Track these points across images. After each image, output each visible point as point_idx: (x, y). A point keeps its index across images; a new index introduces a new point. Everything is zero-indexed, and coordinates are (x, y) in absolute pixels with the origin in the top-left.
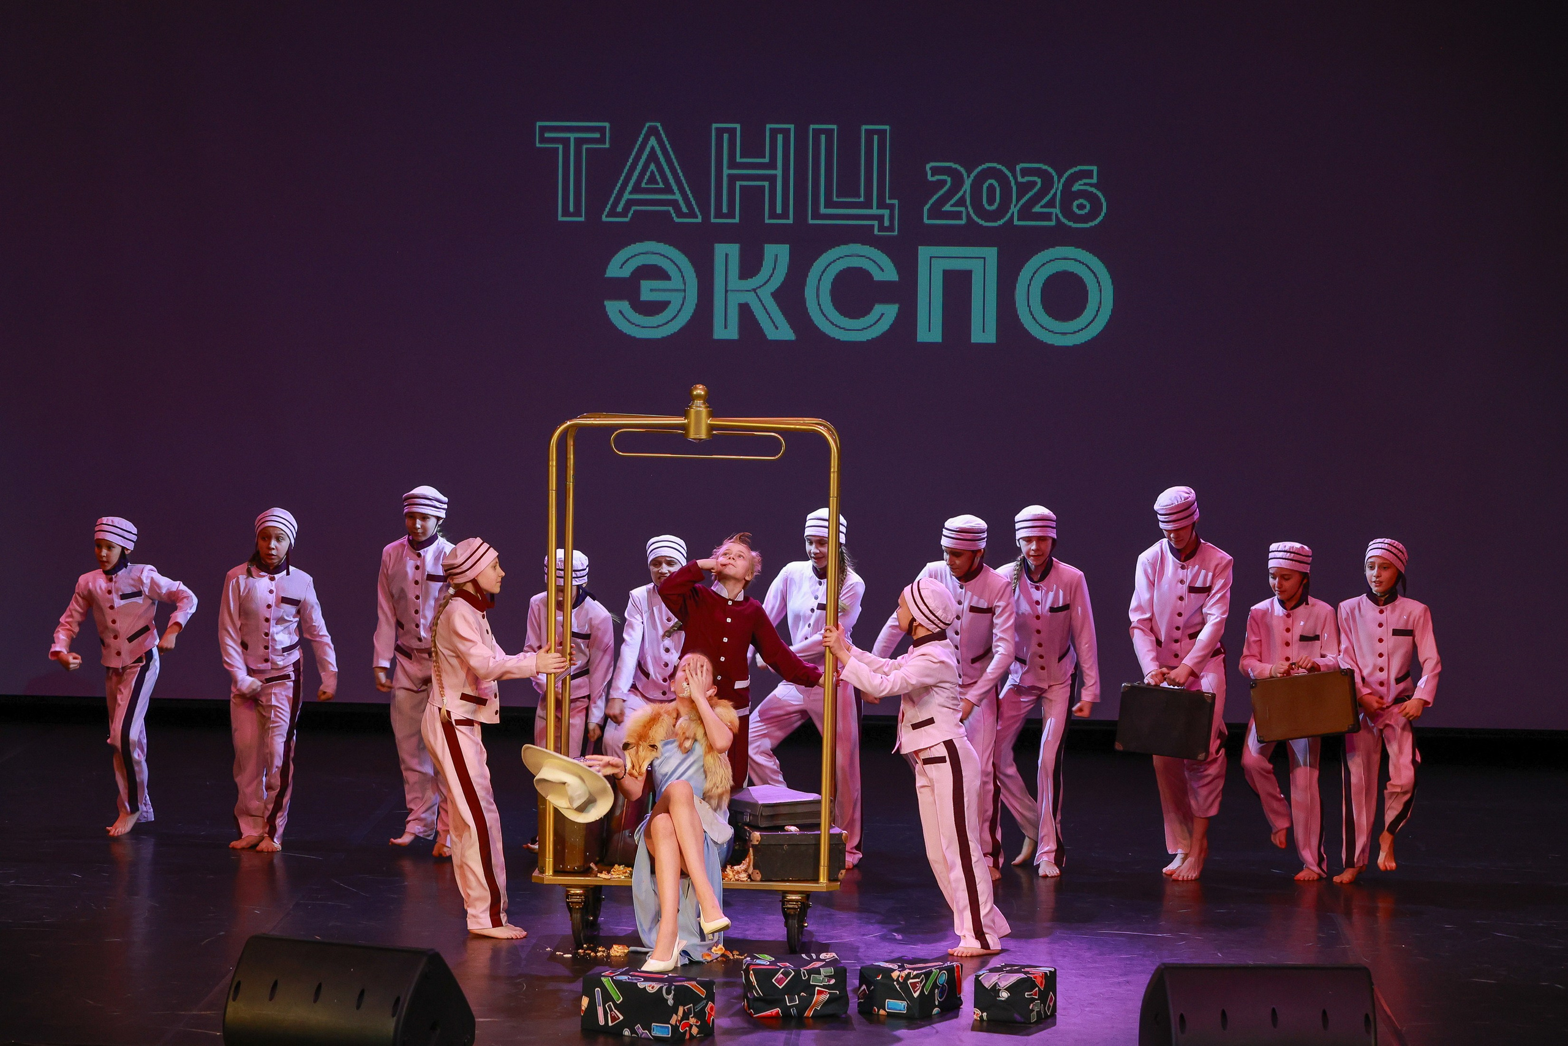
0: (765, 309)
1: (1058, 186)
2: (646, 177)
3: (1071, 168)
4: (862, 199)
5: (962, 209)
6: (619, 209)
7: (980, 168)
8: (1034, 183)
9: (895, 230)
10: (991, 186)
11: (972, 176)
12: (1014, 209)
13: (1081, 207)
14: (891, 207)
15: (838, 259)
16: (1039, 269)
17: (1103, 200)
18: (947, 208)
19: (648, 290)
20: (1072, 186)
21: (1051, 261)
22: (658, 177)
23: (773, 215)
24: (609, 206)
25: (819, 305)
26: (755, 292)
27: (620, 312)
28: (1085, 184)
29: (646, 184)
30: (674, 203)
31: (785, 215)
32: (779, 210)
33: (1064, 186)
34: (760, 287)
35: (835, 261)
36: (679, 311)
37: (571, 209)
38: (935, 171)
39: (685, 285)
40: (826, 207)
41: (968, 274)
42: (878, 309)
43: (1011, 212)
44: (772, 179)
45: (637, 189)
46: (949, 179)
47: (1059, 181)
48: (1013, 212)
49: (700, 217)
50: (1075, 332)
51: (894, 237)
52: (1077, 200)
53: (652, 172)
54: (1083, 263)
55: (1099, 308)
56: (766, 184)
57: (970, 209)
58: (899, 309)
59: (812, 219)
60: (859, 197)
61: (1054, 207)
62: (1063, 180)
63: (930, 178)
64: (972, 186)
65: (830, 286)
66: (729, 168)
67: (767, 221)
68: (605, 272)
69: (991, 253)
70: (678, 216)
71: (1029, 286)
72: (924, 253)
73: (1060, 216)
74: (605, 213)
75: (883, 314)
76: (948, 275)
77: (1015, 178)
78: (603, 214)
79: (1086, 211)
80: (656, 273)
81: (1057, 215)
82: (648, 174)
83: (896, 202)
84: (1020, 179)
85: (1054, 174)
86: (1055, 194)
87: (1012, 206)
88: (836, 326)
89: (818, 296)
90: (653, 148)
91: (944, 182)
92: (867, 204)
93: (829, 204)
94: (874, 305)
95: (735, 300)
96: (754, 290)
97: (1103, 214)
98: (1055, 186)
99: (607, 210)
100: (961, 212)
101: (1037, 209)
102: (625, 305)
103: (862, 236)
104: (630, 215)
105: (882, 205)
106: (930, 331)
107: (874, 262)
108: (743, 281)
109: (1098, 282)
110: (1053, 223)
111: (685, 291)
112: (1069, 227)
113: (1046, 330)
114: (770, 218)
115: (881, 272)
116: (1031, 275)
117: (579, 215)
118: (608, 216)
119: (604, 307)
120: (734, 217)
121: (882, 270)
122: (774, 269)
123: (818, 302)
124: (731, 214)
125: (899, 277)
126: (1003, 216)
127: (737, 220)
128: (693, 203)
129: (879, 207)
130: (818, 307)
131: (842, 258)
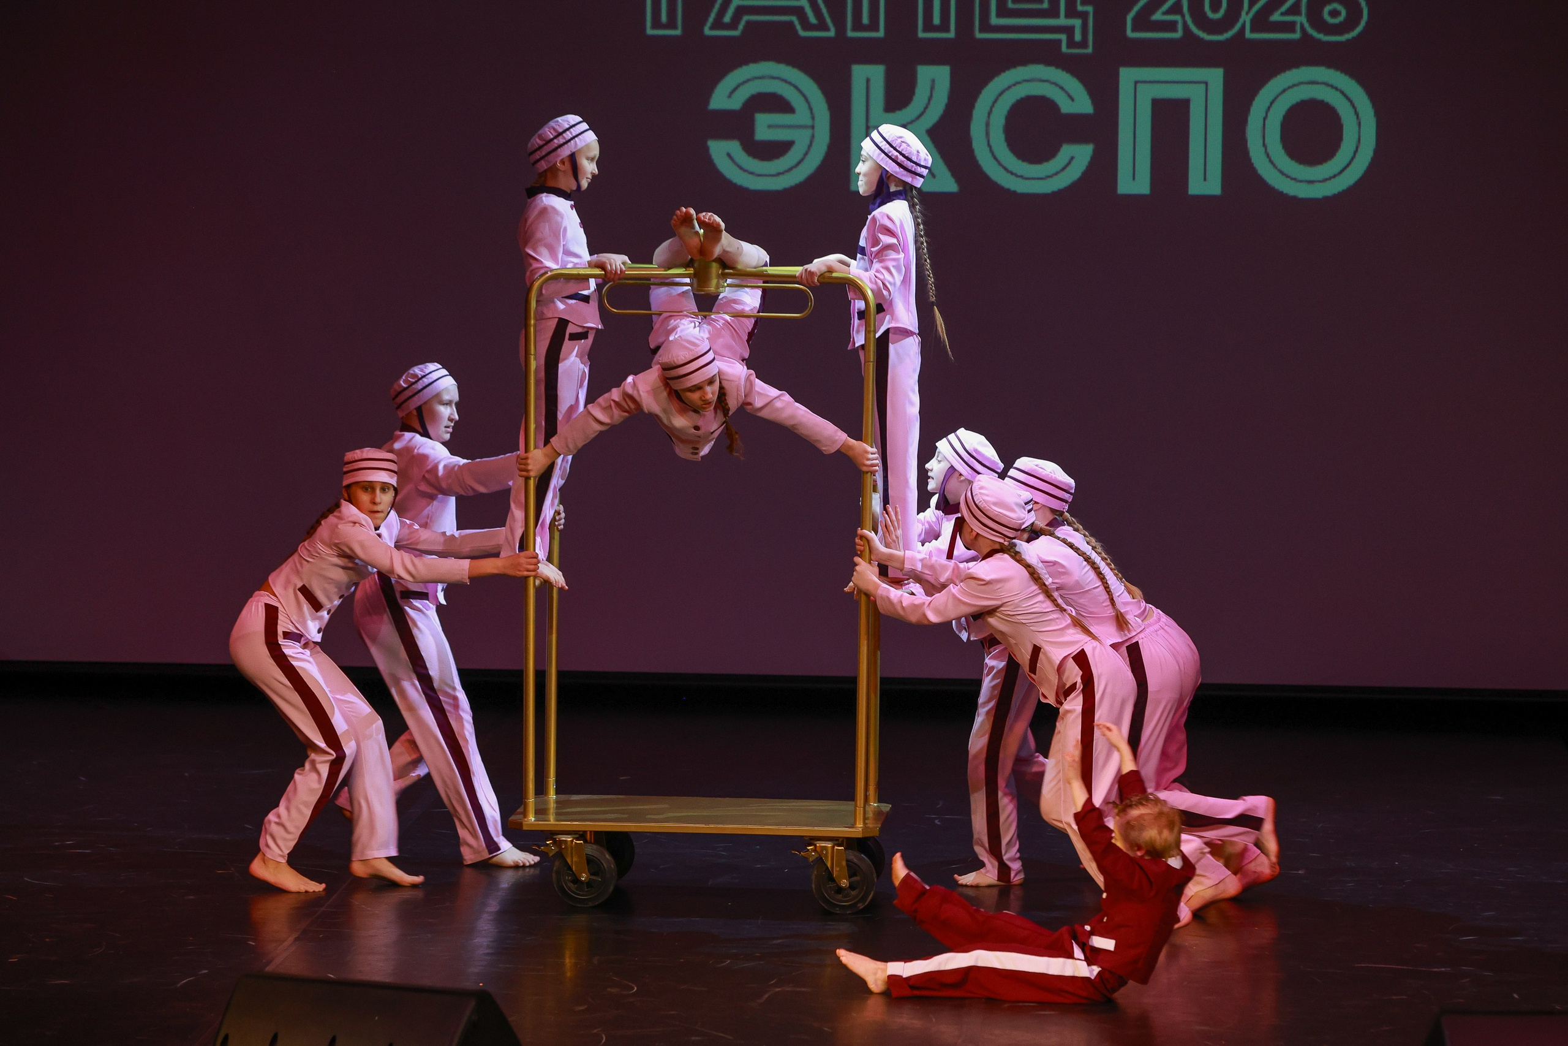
4: (1046, 5)
5: (1178, 18)
6: (727, 19)
9: (1088, 46)
12: (1246, 18)
13: (1334, 13)
14: (1084, 16)
15: (1014, 85)
16: (1278, 96)
17: (1363, 3)
18: (1157, 16)
19: (765, 126)
21: (1294, 85)
23: (929, 26)
24: (713, 15)
25: (989, 145)
27: (729, 155)
30: (799, 12)
31: (944, 27)
32: (937, 21)
34: (912, 122)
35: (1009, 87)
36: (806, 154)
37: (664, 18)
39: (813, 118)
40: (999, 15)
41: (1184, 104)
42: (1067, 150)
43: (1241, 21)
48: (1245, 22)
49: (833, 29)
50: (1325, 180)
51: (1087, 55)
52: (1330, 4)
54: (1337, 89)
55: (1357, 147)
57: (1188, 18)
58: (1095, 151)
59: (980, 32)
60: (1042, 2)
61: (1298, 13)
65: (1003, 121)
67: (921, 35)
68: (708, 103)
69: (1215, 76)
70: (804, 28)
71: (1265, 119)
72: (1127, 76)
73: (1307, 25)
74: (710, 24)
75: (1072, 158)
76: (1159, 105)
78: (704, 27)
79: (1341, 19)
80: (776, 104)
81: (1302, 25)
83: (1090, 9)
87: (1243, 14)
88: (1012, 173)
89: (987, 134)
92: (1053, 12)
93: (1003, 12)
94: (1061, 146)
97: (1363, 23)
99: (711, 20)
100: (1175, 23)
101: (1276, 17)
102: (734, 147)
103: (1047, 54)
104: (741, 27)
105: (1071, 13)
106: (1134, 179)
107: (1062, 88)
109: (1357, 113)
110: (1297, 36)
111: (813, 127)
112: (1319, 41)
113: (1288, 177)
114: (925, 30)
115: (1069, 101)
116: (1268, 104)
117: (675, 27)
118: (713, 27)
119: (707, 149)
120: (877, 30)
121: (1072, 100)
122: (930, 98)
123: (989, 142)
124: (874, 26)
125: (1095, 109)
126: (1232, 26)
127: (881, 34)
128: (824, 10)
129: (1067, 16)
130: (988, 149)
131: (1019, 83)
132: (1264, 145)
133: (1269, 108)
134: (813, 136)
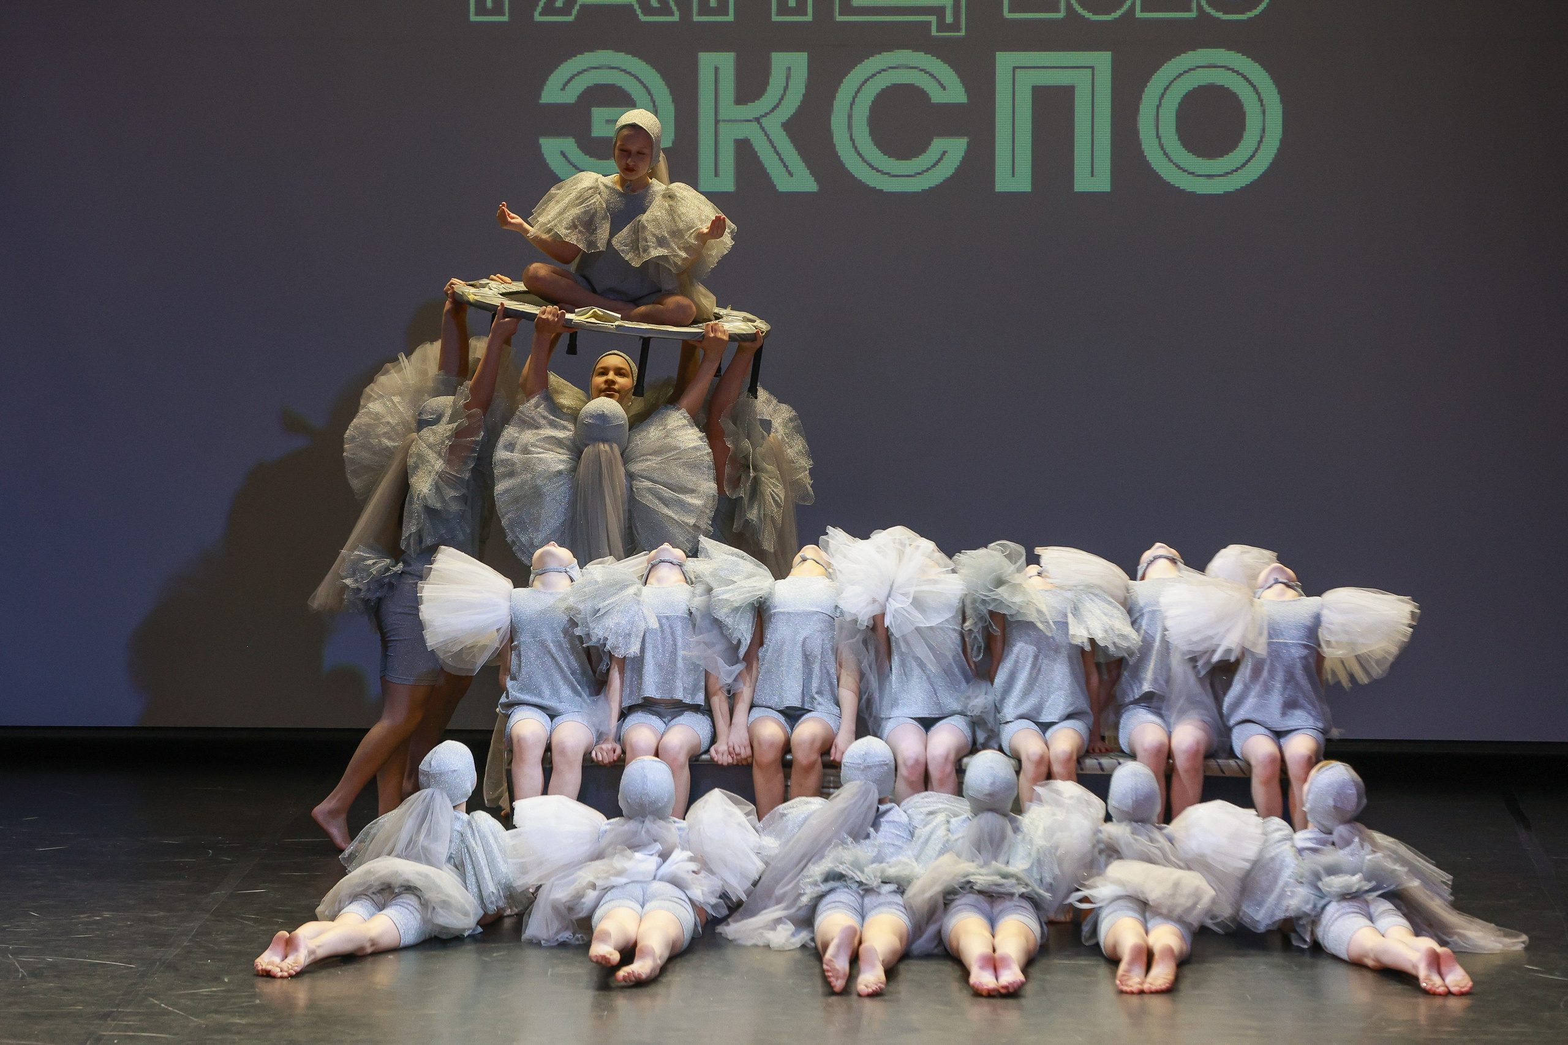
0: (774, 147)
6: (559, 3)
9: (961, 29)
15: (879, 72)
16: (1172, 82)
19: (601, 121)
21: (1191, 69)
23: (783, 9)
25: (852, 139)
26: (759, 123)
27: (563, 154)
31: (801, 9)
32: (792, 2)
34: (764, 116)
35: (874, 75)
37: (489, 4)
41: (1068, 92)
42: (938, 144)
49: (677, 14)
50: (1226, 174)
51: (959, 38)
54: (1238, 73)
55: (1262, 138)
58: (969, 144)
59: (840, 14)
65: (867, 112)
67: (775, 18)
68: (540, 96)
69: (1102, 60)
70: (645, 14)
71: (1158, 106)
72: (1005, 60)
73: (1204, 3)
74: (539, 9)
75: (945, 153)
76: (1040, 94)
78: (535, 10)
80: (615, 96)
81: (1198, 3)
88: (878, 170)
89: (850, 127)
95: (729, 135)
96: (757, 120)
99: (541, 4)
100: (1057, 2)
102: (569, 144)
103: (915, 38)
104: (575, 12)
106: (1013, 176)
107: (932, 75)
108: (742, 108)
109: (1261, 100)
110: (1193, 15)
112: (1219, 18)
113: (1185, 171)
114: (779, 13)
115: (941, 90)
116: (1161, 91)
117: (501, 13)
118: (541, 14)
119: (539, 147)
120: (726, 13)
121: (944, 88)
122: (786, 89)
123: (851, 136)
124: (722, 9)
125: (969, 97)
126: (1120, 6)
127: (730, 17)
130: (850, 144)
131: (883, 70)
132: (1158, 136)
133: (1163, 95)
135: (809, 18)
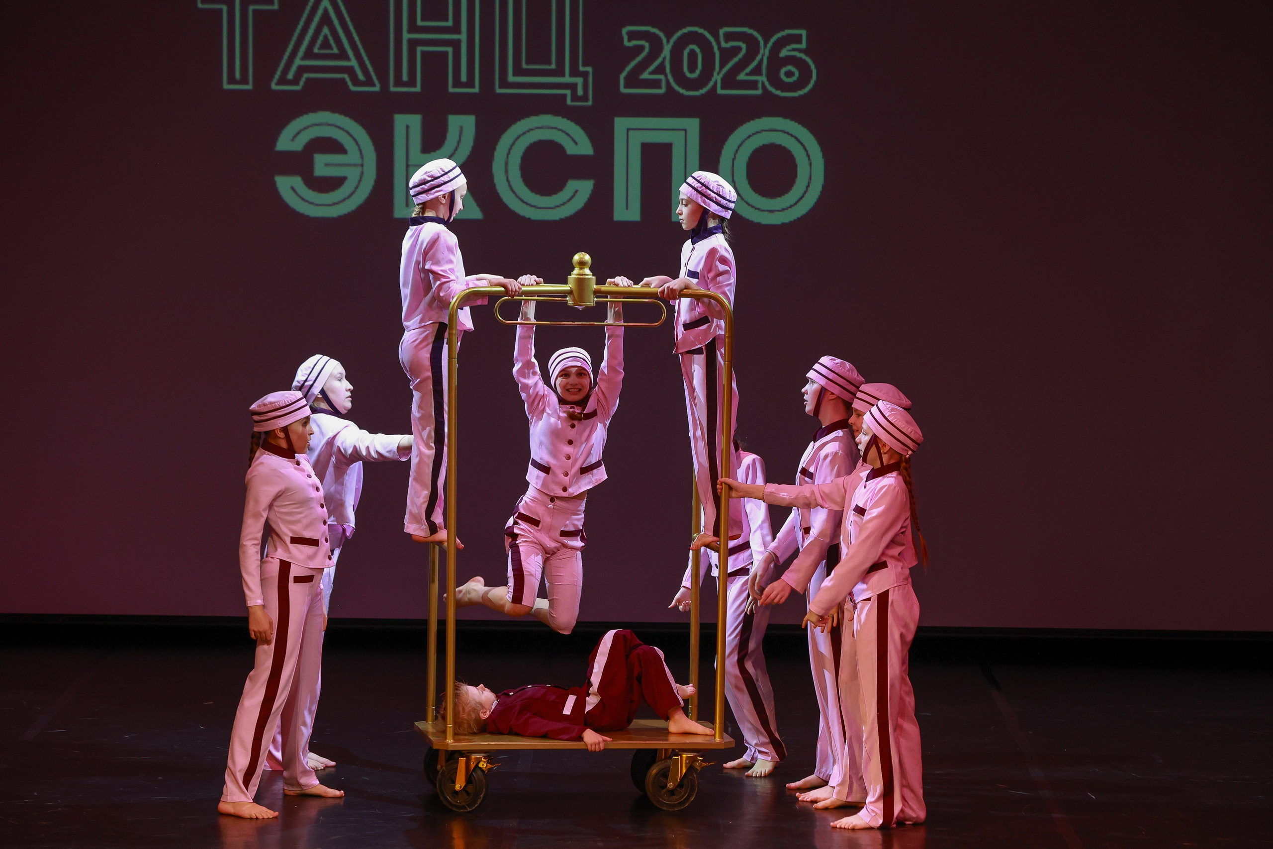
1: (764, 52)
2: (319, 41)
3: (778, 32)
4: (553, 66)
5: (662, 77)
6: (290, 76)
7: (679, 33)
8: (739, 49)
9: (589, 100)
10: (693, 54)
11: (672, 41)
12: (717, 77)
13: (789, 74)
14: (585, 75)
15: (528, 131)
16: (744, 141)
17: (813, 66)
18: (645, 76)
19: (323, 165)
20: (779, 51)
21: (757, 132)
22: (332, 42)
23: (457, 83)
24: (278, 73)
25: (508, 181)
27: (293, 188)
28: (794, 50)
29: (320, 48)
30: (350, 70)
31: (470, 83)
32: (464, 78)
33: (770, 51)
35: (524, 133)
36: (357, 187)
37: (238, 76)
38: (632, 36)
39: (362, 158)
40: (515, 74)
41: (666, 150)
42: (572, 185)
43: (713, 79)
44: (456, 44)
45: (309, 54)
46: (647, 45)
47: (765, 46)
48: (716, 81)
49: (378, 85)
50: (783, 210)
51: (587, 107)
52: (785, 66)
53: (326, 37)
54: (792, 135)
55: (809, 183)
56: (450, 50)
57: (670, 77)
58: (595, 186)
59: (499, 87)
60: (550, 63)
61: (760, 74)
62: (770, 45)
63: (627, 43)
64: (673, 52)
65: (519, 161)
66: (410, 31)
67: (451, 90)
68: (274, 144)
69: (693, 125)
70: (354, 85)
71: (734, 159)
72: (621, 124)
73: (767, 84)
74: (275, 80)
75: (576, 191)
76: (647, 148)
77: (718, 43)
78: (273, 81)
79: (795, 78)
80: (331, 146)
81: (763, 84)
82: (321, 38)
83: (589, 69)
84: (724, 45)
85: (760, 38)
86: (761, 60)
87: (715, 74)
88: (527, 204)
89: (506, 171)
90: (326, 10)
91: (642, 48)
92: (560, 72)
93: (518, 71)
94: (567, 182)
97: (812, 82)
98: (761, 52)
99: (277, 77)
100: (659, 81)
101: (742, 77)
102: (297, 181)
103: (554, 106)
104: (302, 83)
105: (575, 72)
106: (627, 209)
107: (567, 134)
108: (425, 155)
109: (808, 156)
110: (759, 92)
111: (362, 165)
112: (777, 96)
113: (753, 207)
114: (454, 86)
115: (574, 145)
116: (736, 148)
117: (247, 83)
118: (277, 84)
119: (274, 183)
120: (415, 86)
121: (576, 143)
122: (459, 142)
123: (507, 178)
124: (412, 83)
125: (595, 151)
126: (706, 84)
127: (418, 89)
128: (371, 69)
129: (571, 75)
130: (506, 184)
131: (532, 130)
133: (737, 151)
134: (362, 173)
135: (476, 90)
